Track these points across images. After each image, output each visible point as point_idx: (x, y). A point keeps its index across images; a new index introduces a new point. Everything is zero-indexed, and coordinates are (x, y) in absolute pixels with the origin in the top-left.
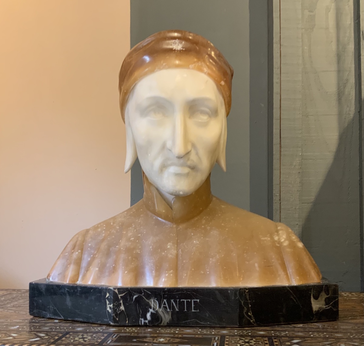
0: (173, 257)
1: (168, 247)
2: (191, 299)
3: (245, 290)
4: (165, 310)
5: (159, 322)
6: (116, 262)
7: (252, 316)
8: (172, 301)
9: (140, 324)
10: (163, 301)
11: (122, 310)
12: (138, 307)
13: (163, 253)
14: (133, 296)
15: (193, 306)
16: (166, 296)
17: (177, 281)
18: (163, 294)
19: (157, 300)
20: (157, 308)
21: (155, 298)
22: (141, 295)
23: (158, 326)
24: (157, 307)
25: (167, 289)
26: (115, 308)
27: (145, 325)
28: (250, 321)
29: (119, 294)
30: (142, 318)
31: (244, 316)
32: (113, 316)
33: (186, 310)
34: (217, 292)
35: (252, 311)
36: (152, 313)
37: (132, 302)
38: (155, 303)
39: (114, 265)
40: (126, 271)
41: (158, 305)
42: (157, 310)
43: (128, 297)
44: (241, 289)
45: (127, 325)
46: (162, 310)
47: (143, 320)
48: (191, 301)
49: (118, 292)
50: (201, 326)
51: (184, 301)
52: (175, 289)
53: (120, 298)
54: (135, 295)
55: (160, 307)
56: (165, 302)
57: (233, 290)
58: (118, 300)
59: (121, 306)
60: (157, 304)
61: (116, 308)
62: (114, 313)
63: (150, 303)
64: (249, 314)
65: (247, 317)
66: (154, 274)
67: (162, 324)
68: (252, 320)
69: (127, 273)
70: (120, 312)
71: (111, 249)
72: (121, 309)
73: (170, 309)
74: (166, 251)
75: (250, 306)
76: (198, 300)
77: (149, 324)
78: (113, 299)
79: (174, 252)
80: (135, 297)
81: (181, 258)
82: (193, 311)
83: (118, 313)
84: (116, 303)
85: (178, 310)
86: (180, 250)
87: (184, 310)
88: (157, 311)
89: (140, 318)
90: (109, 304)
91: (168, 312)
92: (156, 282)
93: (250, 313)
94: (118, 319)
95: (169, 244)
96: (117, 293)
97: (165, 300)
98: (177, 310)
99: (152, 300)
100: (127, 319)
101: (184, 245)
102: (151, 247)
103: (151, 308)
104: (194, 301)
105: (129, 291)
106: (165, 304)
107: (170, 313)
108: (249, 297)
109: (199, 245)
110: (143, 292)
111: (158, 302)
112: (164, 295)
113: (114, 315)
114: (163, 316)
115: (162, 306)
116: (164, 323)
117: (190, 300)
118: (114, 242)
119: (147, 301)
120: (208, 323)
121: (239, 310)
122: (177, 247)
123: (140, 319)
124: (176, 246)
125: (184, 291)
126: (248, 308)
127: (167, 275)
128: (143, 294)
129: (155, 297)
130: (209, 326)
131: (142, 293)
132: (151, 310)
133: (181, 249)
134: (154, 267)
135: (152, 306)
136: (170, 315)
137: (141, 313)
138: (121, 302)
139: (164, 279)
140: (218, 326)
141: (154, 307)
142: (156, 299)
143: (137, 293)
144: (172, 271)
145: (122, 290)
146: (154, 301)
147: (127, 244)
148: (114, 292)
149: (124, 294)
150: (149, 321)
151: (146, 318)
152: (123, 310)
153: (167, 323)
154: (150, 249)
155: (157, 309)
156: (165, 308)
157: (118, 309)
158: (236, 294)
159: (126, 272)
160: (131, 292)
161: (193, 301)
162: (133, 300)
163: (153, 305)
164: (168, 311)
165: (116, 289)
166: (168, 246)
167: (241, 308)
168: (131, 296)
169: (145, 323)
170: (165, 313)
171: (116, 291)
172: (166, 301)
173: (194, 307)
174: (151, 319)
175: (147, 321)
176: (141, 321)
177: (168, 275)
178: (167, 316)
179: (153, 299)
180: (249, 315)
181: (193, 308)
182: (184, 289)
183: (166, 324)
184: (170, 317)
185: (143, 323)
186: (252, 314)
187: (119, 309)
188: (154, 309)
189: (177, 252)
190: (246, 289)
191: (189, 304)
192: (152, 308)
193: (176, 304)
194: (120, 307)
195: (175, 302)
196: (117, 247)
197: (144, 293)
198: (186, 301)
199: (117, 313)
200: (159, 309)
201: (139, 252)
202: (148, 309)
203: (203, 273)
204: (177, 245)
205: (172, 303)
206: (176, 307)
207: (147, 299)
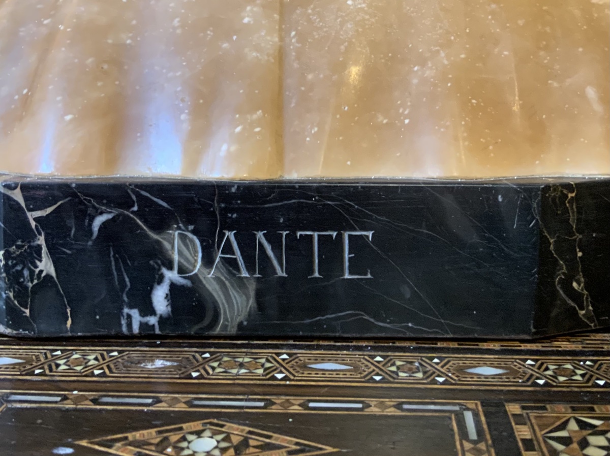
0: (266, 58)
1: (246, 20)
2: (340, 229)
3: (565, 192)
4: (230, 272)
5: (206, 322)
6: (34, 80)
7: (585, 292)
8: (260, 235)
9: (124, 329)
10: (222, 235)
11: (43, 274)
12: (113, 263)
13: (225, 45)
14: (92, 219)
15: (347, 255)
16: (235, 216)
17: (280, 155)
18: (221, 209)
19: (194, 232)
20: (195, 267)
21: (186, 225)
22: (126, 212)
23: (202, 339)
24: (196, 261)
25: (238, 187)
26: (14, 266)
27: (147, 336)
28: (577, 313)
29: (30, 210)
30: (131, 307)
31: (554, 294)
32: (8, 297)
33: (317, 275)
34: (448, 201)
35: (584, 277)
36: (173, 286)
37: (90, 243)
38: (188, 248)
39: (25, 91)
40: (67, 114)
41: (200, 255)
42: (196, 275)
43: (71, 223)
44: (547, 188)
45: (70, 334)
46: (219, 275)
47: (135, 313)
48: (340, 236)
49: (26, 199)
50: (383, 335)
51: (311, 237)
52: (274, 187)
53: (33, 224)
54: (101, 213)
55: (208, 261)
56: (228, 239)
57: (516, 191)
58: (27, 234)
59: (41, 261)
60: (196, 252)
61: (19, 268)
62: (9, 289)
63: (167, 245)
64: (575, 285)
65: (566, 298)
66: (186, 126)
67: (218, 330)
68: (582, 309)
69: (71, 121)
70: (35, 282)
71: (22, 32)
72: (41, 271)
73: (250, 268)
74: (235, 37)
75: (580, 254)
76: (370, 234)
77: (160, 329)
78: (5, 231)
79: (268, 39)
80: (99, 221)
81: (296, 65)
82: (347, 276)
83: (30, 285)
84: (18, 247)
85: (284, 275)
86: (293, 33)
87: (312, 272)
88: (195, 279)
89: (122, 309)
91: (241, 283)
92: (194, 158)
93: (579, 284)
94: (27, 312)
95: (248, 8)
96: (23, 204)
97: (230, 235)
98: (281, 273)
99: (176, 233)
100: (68, 311)
101: (309, 15)
102: (176, 22)
103: (170, 267)
104: (350, 236)
105: (74, 195)
106: (228, 249)
107: (252, 288)
108: (579, 220)
109: (367, 17)
110: (134, 197)
111: (201, 242)
112: (224, 212)
113: (11, 295)
114: (222, 297)
115: (218, 259)
116: (225, 327)
117: (335, 234)
118: (39, 6)
119: (154, 236)
120: (410, 325)
121: (538, 273)
122: (282, 21)
123: (126, 310)
124: (276, 16)
125: (310, 198)
126: (572, 263)
127: (238, 129)
128: (135, 208)
129: (188, 222)
130: (412, 335)
131: (133, 206)
132: (171, 275)
133: (296, 30)
134: (187, 99)
135: (176, 257)
136: (252, 293)
137: (128, 283)
138: (41, 240)
139: (225, 147)
140: (451, 336)
141: (182, 261)
142: (191, 227)
143: (107, 205)
144: (260, 112)
145: (43, 193)
146: (183, 237)
147: (83, 9)
148: (8, 199)
149: (49, 210)
150: (162, 320)
151: (147, 309)
152: (48, 276)
153: (240, 325)
154: (175, 28)
155: (196, 271)
156: (231, 264)
157: (26, 273)
158: (526, 208)
159: (69, 117)
160: (81, 203)
161: (346, 235)
162: (91, 232)
163: (180, 253)
164: (241, 279)
165: (15, 188)
166: (243, 18)
167: (546, 264)
168: (84, 216)
169: (143, 326)
170: (233, 286)
171: (17, 196)
172: (233, 239)
173: (350, 259)
174: (169, 309)
175: (153, 320)
176: (129, 317)
177: (244, 129)
178: (237, 298)
179: (179, 228)
180: (573, 288)
181: (347, 264)
182: (309, 188)
183: (233, 331)
184: (252, 302)
185: (136, 329)
186: (587, 287)
187: (32, 273)
188: (181, 271)
189: (281, 39)
190: (569, 187)
191: (331, 248)
192: (176, 266)
193: (276, 247)
194: (38, 263)
195: (274, 240)
196: (46, 22)
197: (139, 206)
198: (319, 236)
199: (26, 288)
200: (205, 271)
201: (129, 42)
202: (160, 269)
203: (385, 121)
204: (281, 14)
205: (261, 244)
206: (275, 263)
207: (154, 228)
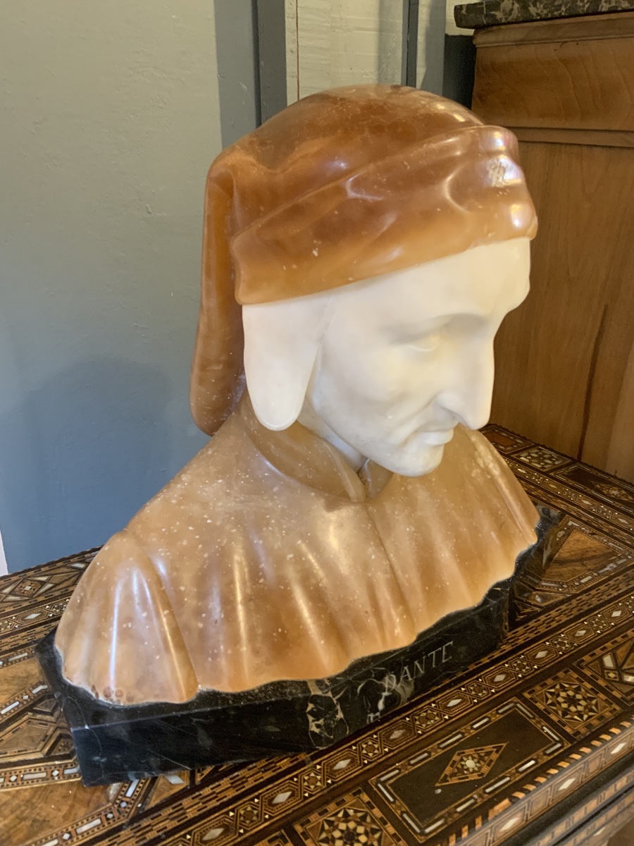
0: (390, 575)
2: (441, 646)
4: (405, 682)
5: (397, 703)
8: (416, 663)
9: (368, 723)
10: (403, 670)
12: (364, 700)
14: (357, 688)
15: (444, 654)
16: (408, 659)
18: (404, 660)
19: (394, 674)
20: (393, 686)
21: (391, 672)
22: (370, 679)
24: (394, 684)
25: (410, 649)
26: (327, 722)
29: (334, 697)
30: (370, 713)
32: (324, 735)
33: (434, 666)
36: (386, 697)
38: (391, 681)
39: (280, 630)
40: (320, 640)
41: (395, 681)
42: (394, 690)
43: (350, 694)
45: (348, 736)
46: (401, 685)
47: (371, 715)
48: (442, 649)
49: (333, 694)
51: (433, 654)
52: (421, 643)
53: (335, 702)
54: (361, 684)
55: (398, 682)
56: (405, 671)
58: (333, 707)
59: (338, 714)
61: (329, 722)
62: (325, 731)
63: (384, 683)
69: (325, 644)
70: (335, 724)
72: (338, 719)
73: (412, 676)
76: (452, 643)
77: (381, 715)
78: (324, 711)
80: (359, 688)
82: (444, 661)
83: (333, 726)
84: (330, 714)
85: (423, 672)
86: (392, 555)
87: (432, 667)
89: (367, 715)
90: (313, 721)
91: (409, 684)
94: (333, 735)
95: (370, 549)
96: (332, 696)
97: (406, 668)
99: (387, 677)
100: (348, 728)
101: (394, 542)
103: (385, 691)
104: (445, 647)
105: (351, 682)
106: (406, 673)
107: (412, 683)
109: (417, 534)
111: (396, 676)
113: (326, 733)
114: (402, 692)
115: (401, 679)
116: (403, 703)
117: (440, 649)
119: (379, 683)
122: (385, 551)
124: (383, 549)
125: (433, 640)
127: (398, 620)
128: (373, 676)
129: (392, 670)
132: (385, 694)
135: (386, 686)
136: (412, 685)
137: (370, 705)
138: (338, 707)
139: (396, 631)
141: (389, 686)
142: (393, 672)
144: (401, 607)
145: (338, 688)
146: (389, 678)
148: (326, 698)
149: (341, 693)
150: (381, 712)
151: (376, 710)
152: (340, 719)
153: (408, 698)
155: (394, 688)
156: (406, 678)
157: (332, 722)
159: (323, 642)
160: (353, 684)
162: (357, 694)
163: (388, 684)
164: (409, 682)
165: (328, 691)
168: (354, 688)
169: (374, 718)
170: (406, 686)
171: (330, 694)
174: (384, 706)
175: (378, 714)
176: (369, 717)
177: (400, 618)
178: (407, 689)
179: (388, 675)
181: (444, 658)
184: (412, 688)
185: (372, 720)
187: (334, 721)
188: (389, 690)
191: (439, 654)
192: (387, 690)
194: (337, 716)
195: (420, 663)
196: (260, 582)
197: (374, 674)
198: (435, 652)
199: (332, 728)
200: (397, 686)
202: (381, 694)
203: (439, 586)
204: (383, 547)
205: (417, 666)
206: (420, 670)
207: (379, 680)
